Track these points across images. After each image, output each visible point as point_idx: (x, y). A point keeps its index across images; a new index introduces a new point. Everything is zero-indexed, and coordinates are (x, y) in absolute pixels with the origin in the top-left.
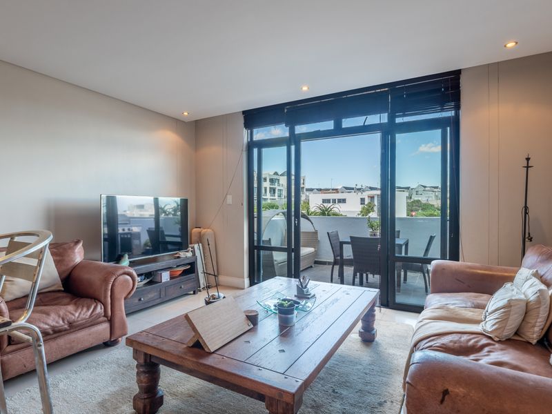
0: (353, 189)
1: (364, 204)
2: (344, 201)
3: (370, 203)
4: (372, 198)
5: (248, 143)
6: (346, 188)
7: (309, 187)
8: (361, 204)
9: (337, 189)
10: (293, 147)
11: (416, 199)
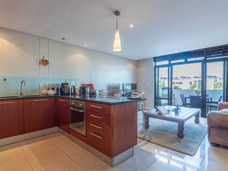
0: (185, 77)
1: (191, 84)
2: (181, 83)
3: (194, 84)
4: (196, 82)
5: (155, 66)
6: (182, 77)
7: (164, 77)
8: (190, 84)
9: (177, 78)
10: (170, 67)
11: (219, 82)
